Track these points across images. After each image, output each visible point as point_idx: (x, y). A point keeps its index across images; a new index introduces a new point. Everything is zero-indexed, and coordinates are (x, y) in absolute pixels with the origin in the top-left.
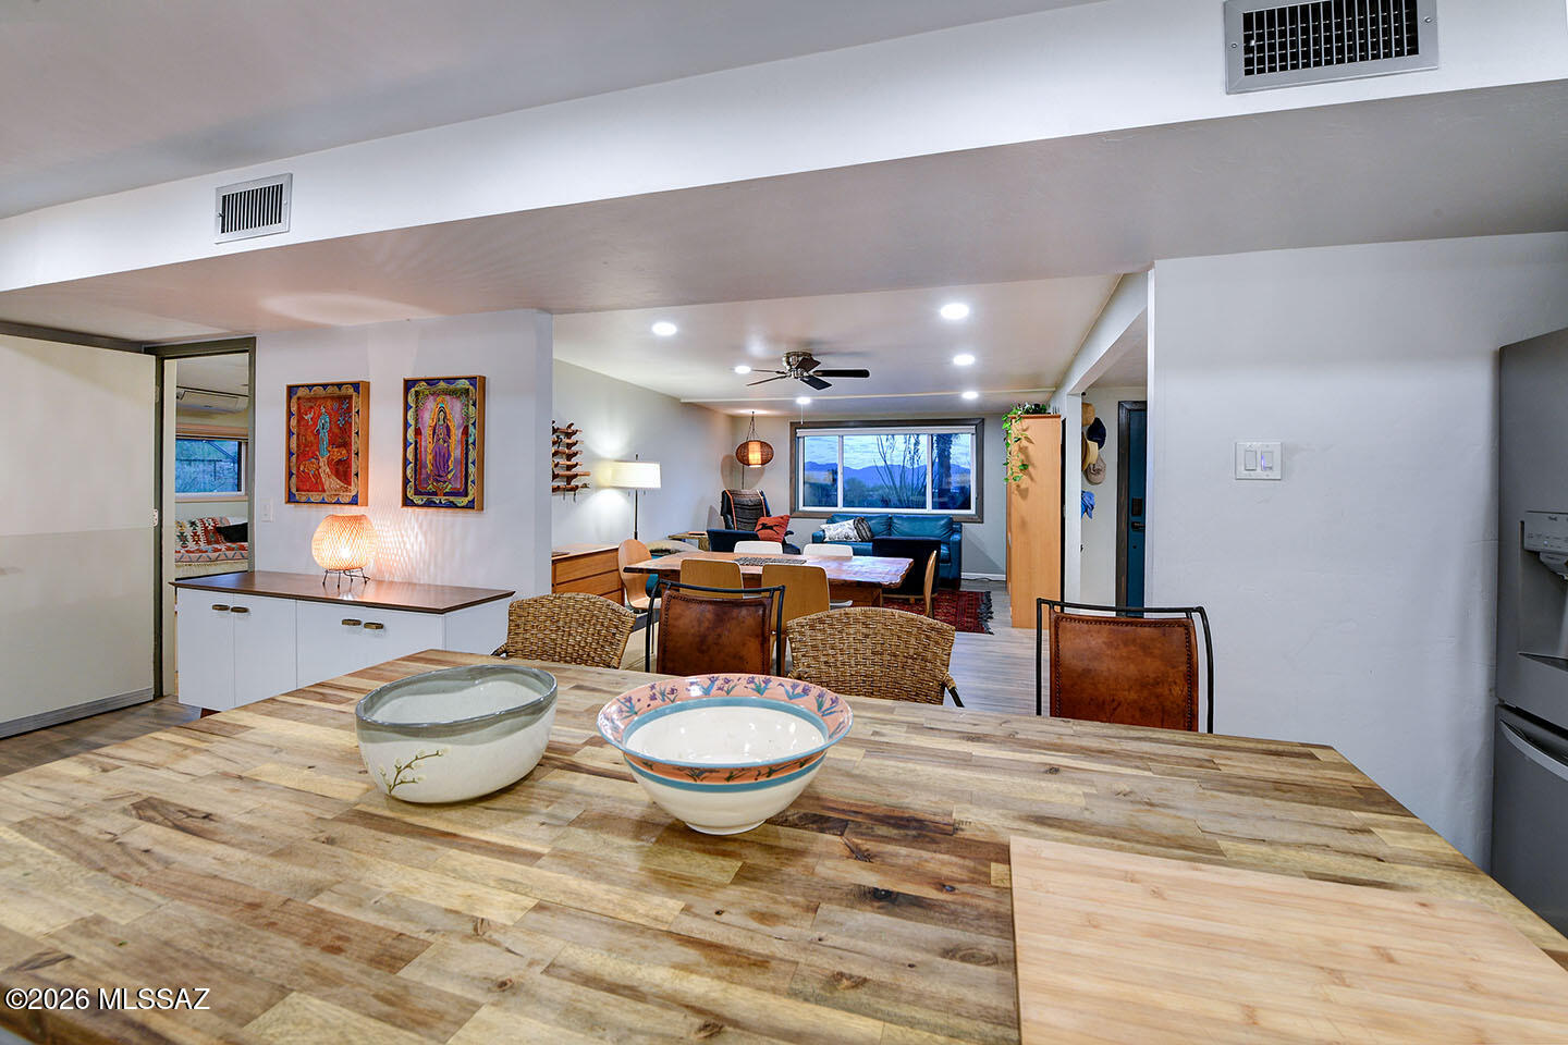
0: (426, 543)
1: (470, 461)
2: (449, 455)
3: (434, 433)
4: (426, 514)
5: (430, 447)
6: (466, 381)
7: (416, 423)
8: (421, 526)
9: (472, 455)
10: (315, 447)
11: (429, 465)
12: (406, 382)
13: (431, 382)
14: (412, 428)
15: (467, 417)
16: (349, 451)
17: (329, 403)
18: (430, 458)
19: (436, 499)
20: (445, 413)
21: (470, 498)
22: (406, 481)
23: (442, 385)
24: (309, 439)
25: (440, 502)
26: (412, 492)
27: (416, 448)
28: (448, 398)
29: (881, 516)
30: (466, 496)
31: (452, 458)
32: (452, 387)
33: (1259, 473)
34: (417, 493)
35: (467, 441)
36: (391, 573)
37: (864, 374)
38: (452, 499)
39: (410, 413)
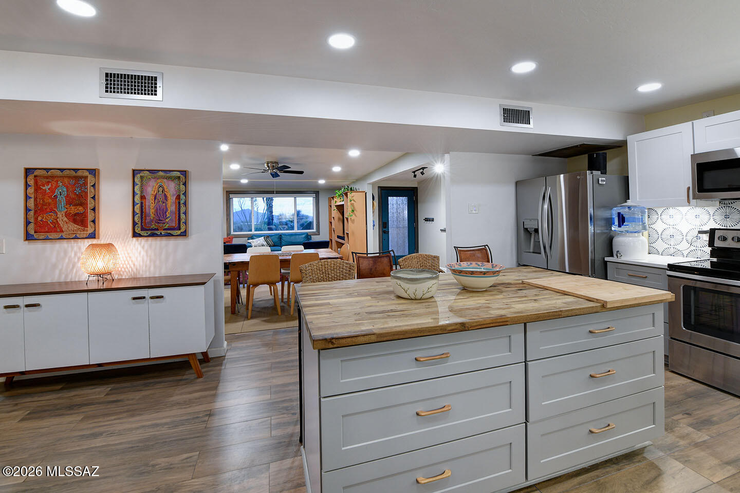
0: (147, 255)
1: (182, 212)
2: (167, 210)
3: (155, 199)
4: (147, 241)
5: (152, 206)
6: (178, 173)
7: (142, 192)
8: (143, 247)
9: (183, 209)
10: (52, 206)
11: (152, 215)
12: (134, 171)
13: (152, 172)
14: (139, 195)
15: (179, 190)
16: (85, 207)
17: (66, 180)
18: (152, 211)
19: (156, 232)
20: (163, 188)
21: (182, 230)
22: (134, 224)
23: (161, 173)
24: (46, 201)
25: (161, 233)
26: (139, 229)
27: (142, 206)
28: (165, 180)
29: (276, 235)
30: (180, 230)
31: (169, 211)
32: (168, 175)
33: (474, 212)
34: (143, 229)
35: (179, 203)
36: (119, 274)
37: (301, 173)
38: (169, 232)
39: (137, 188)
